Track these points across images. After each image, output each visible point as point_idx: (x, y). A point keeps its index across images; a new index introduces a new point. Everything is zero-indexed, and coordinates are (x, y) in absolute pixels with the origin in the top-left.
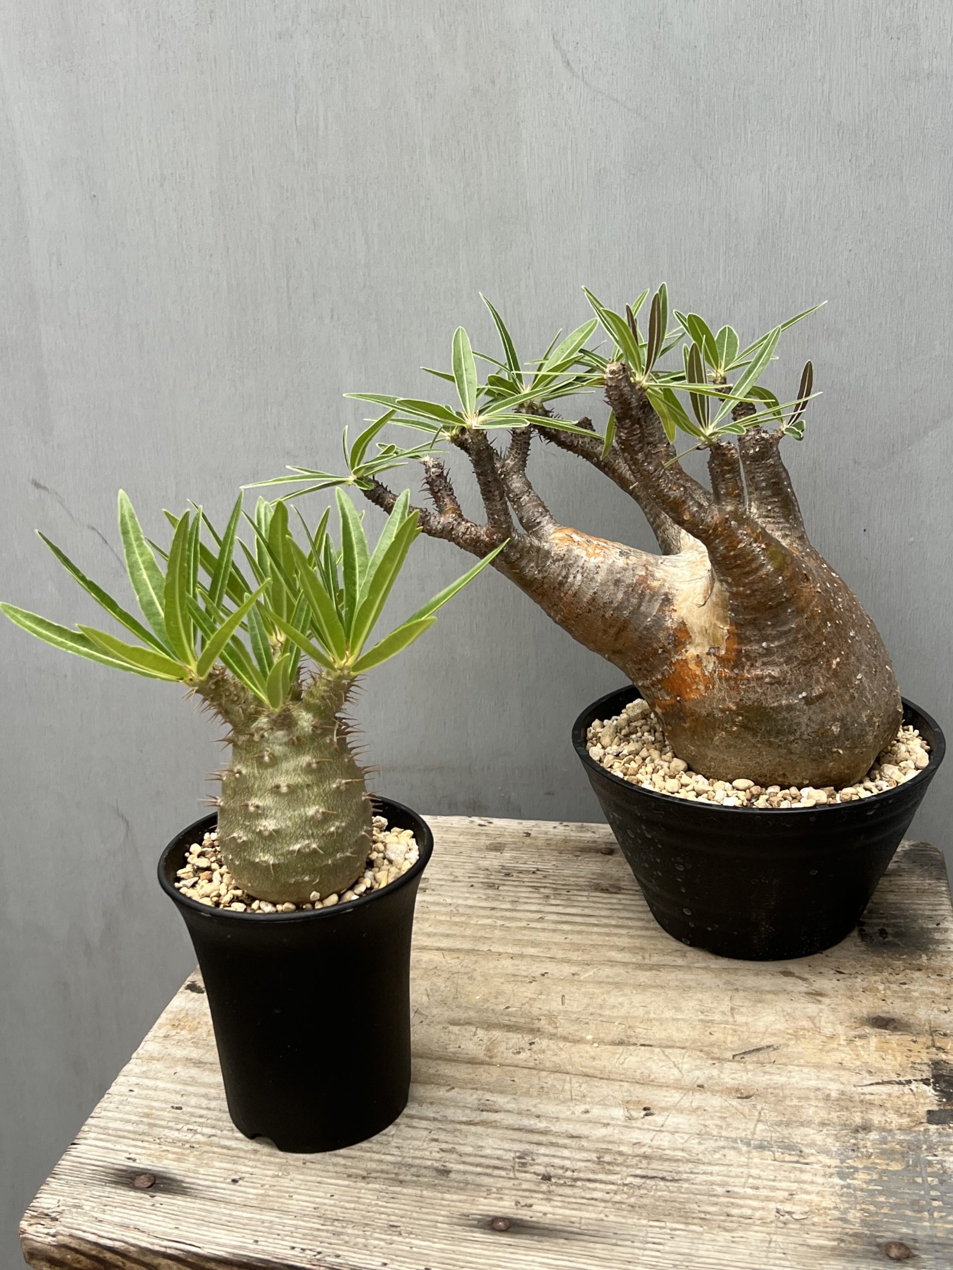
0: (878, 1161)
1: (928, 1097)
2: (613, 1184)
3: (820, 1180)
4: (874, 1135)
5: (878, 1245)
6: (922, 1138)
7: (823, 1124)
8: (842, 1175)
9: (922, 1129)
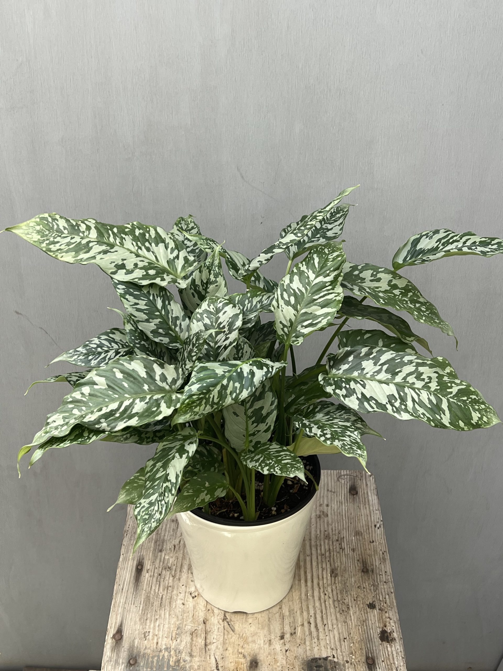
0: (174, 658)
2: (158, 591)
3: (164, 643)
4: (188, 658)
5: (136, 657)
8: (166, 649)
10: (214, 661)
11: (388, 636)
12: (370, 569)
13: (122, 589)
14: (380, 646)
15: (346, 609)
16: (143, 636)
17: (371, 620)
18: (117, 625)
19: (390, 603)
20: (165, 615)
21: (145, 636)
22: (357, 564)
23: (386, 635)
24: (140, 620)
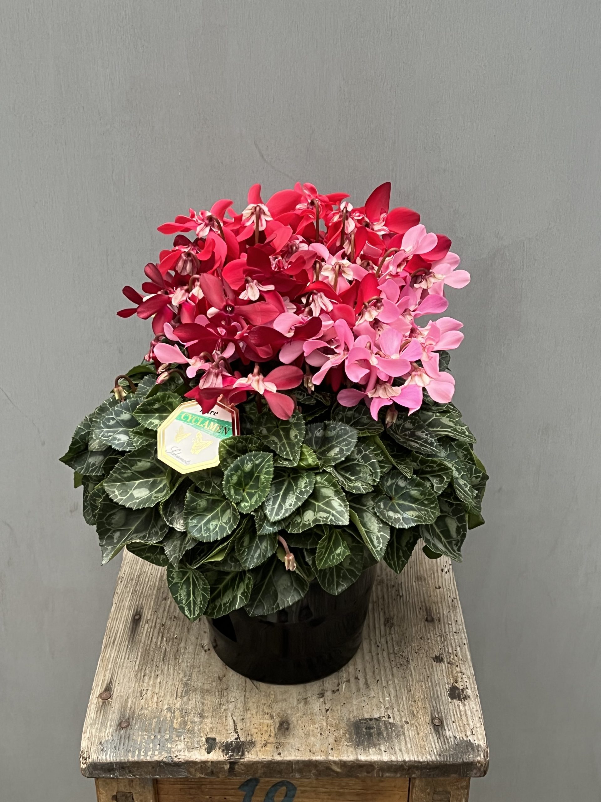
0: (179, 720)
1: (226, 739)
3: (166, 702)
4: (197, 719)
5: (128, 719)
6: (196, 735)
7: (203, 704)
8: (169, 709)
9: (202, 735)
10: (231, 723)
11: (459, 693)
12: (435, 617)
13: (114, 642)
14: (450, 704)
15: (406, 663)
16: (139, 694)
17: (437, 675)
18: (106, 682)
19: (462, 656)
20: (168, 670)
21: (141, 694)
22: (420, 612)
23: (457, 692)
24: (136, 676)
